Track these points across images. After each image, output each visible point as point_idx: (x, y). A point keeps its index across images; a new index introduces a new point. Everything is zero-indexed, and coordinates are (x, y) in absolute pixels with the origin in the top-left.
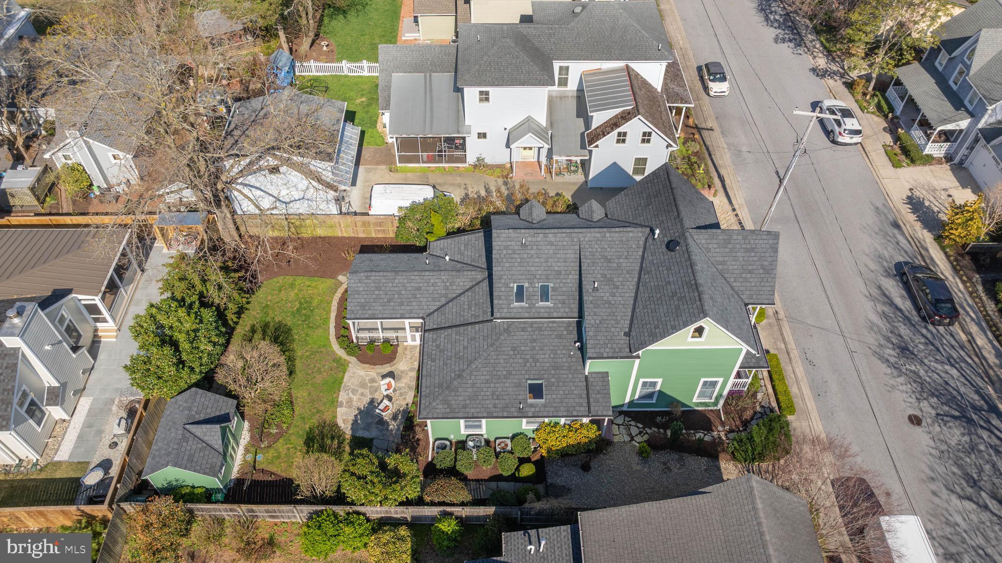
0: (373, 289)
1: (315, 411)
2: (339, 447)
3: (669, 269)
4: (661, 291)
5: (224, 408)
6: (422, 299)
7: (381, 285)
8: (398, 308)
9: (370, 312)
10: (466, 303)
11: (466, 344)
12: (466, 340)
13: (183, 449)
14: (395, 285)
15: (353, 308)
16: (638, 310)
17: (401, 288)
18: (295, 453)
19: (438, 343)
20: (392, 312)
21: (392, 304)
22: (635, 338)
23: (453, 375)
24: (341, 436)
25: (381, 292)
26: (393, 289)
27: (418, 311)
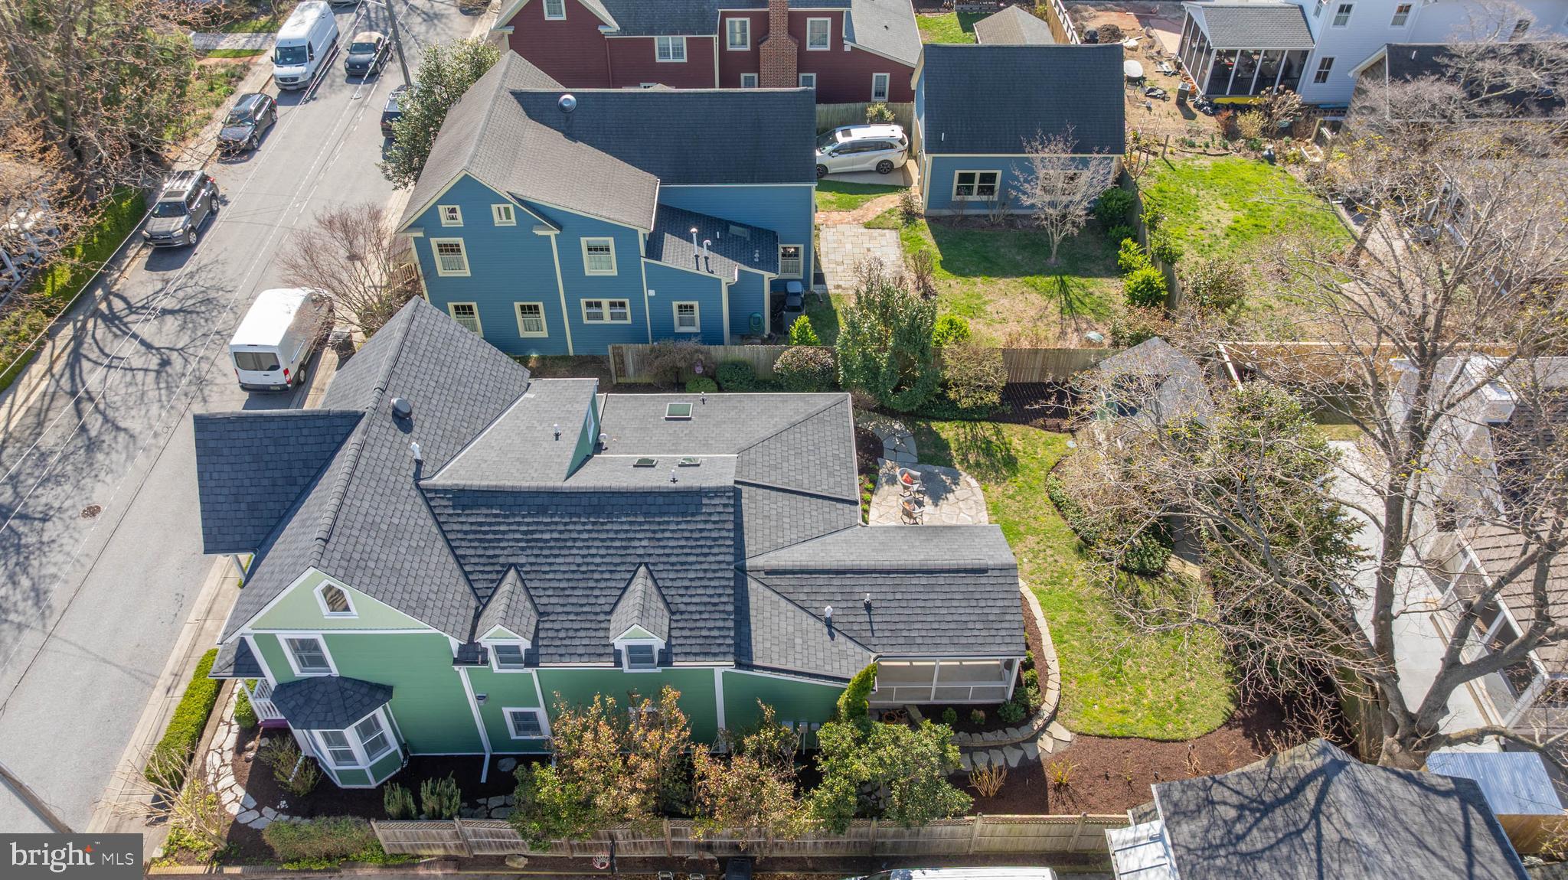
3: (428, 398)
11: (785, 464)
16: (497, 406)
23: (803, 430)
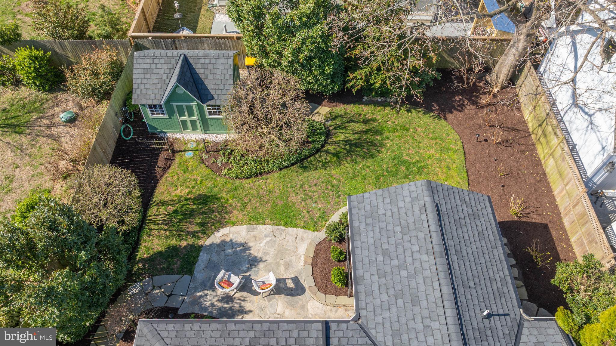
0: (404, 223)
1: (246, 200)
5: (219, 92)
6: (394, 310)
7: (414, 233)
8: (374, 270)
9: (363, 226)
13: (156, 61)
14: (416, 256)
15: (367, 201)
17: (411, 268)
18: (188, 187)
20: (366, 261)
21: (380, 258)
24: (205, 233)
25: (399, 236)
26: (408, 253)
27: (370, 308)
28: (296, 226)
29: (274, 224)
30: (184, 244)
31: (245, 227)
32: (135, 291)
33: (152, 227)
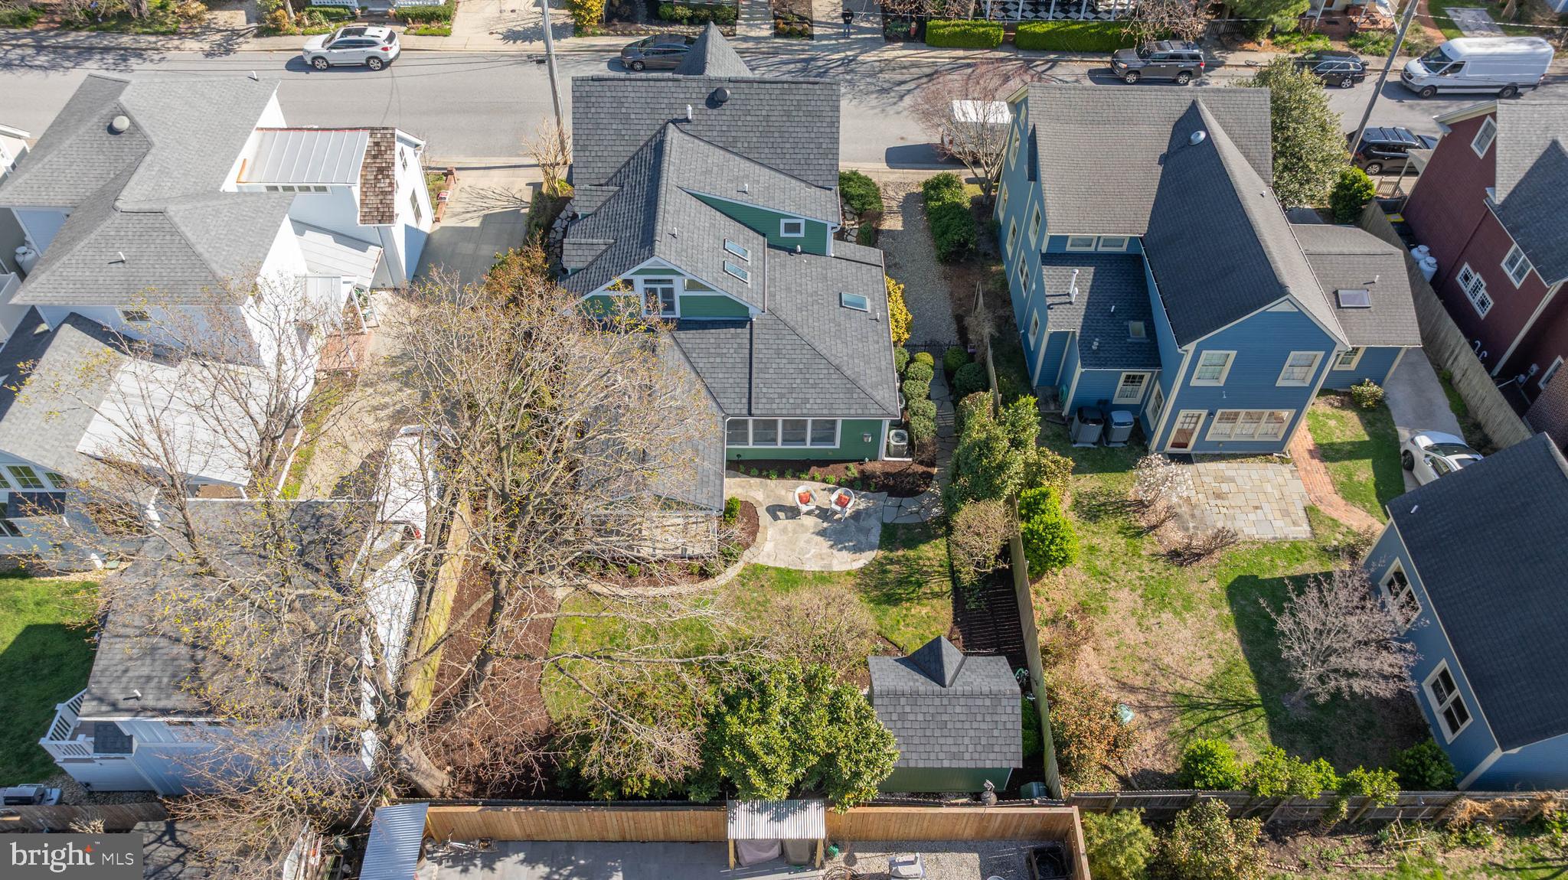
2: (898, 562)
3: (748, 113)
4: (772, 129)
10: (712, 360)
11: (784, 361)
12: (778, 361)
16: (781, 167)
19: (776, 396)
22: (818, 178)
23: (834, 376)
24: (880, 562)
28: (776, 569)
29: (802, 571)
30: (900, 553)
31: (835, 569)
32: (935, 510)
33: (941, 569)
